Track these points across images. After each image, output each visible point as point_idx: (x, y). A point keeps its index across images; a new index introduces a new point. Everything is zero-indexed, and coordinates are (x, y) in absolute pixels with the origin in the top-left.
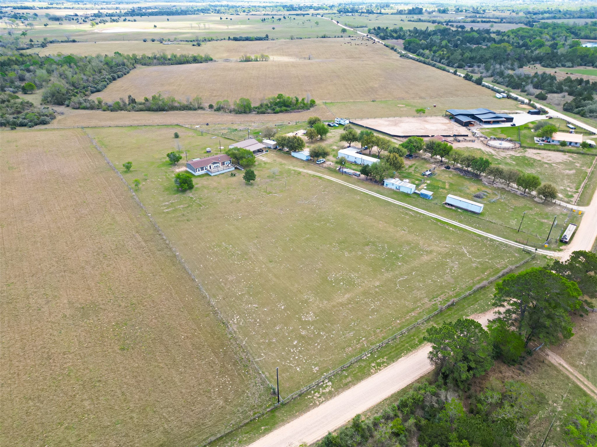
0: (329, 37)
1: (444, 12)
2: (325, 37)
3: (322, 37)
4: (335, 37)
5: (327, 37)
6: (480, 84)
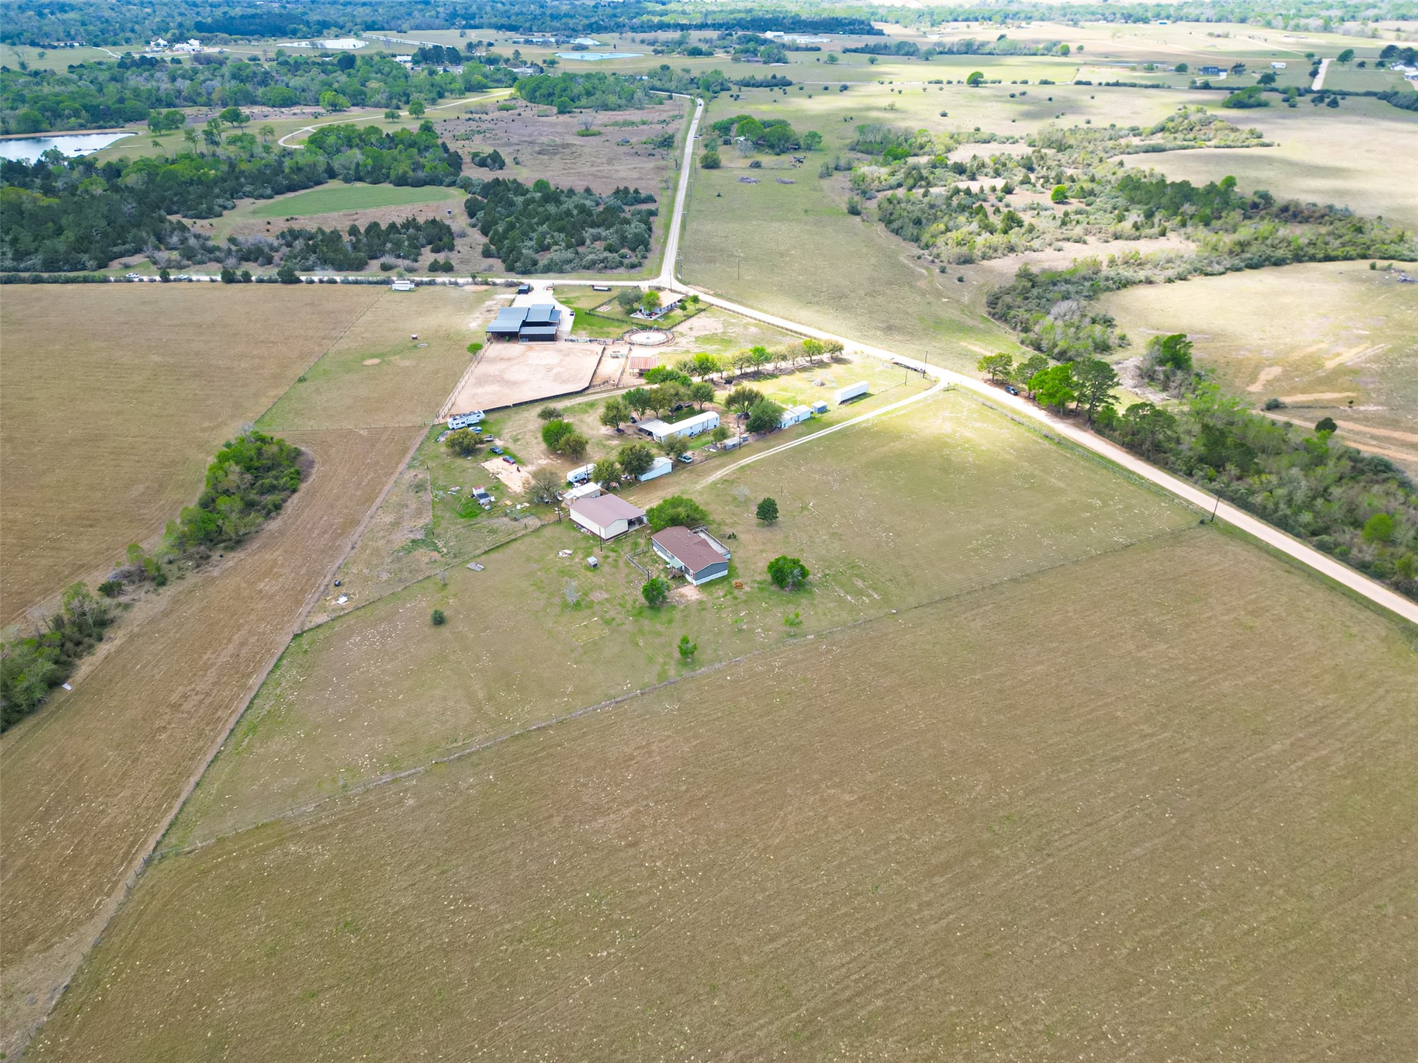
6: (298, 281)
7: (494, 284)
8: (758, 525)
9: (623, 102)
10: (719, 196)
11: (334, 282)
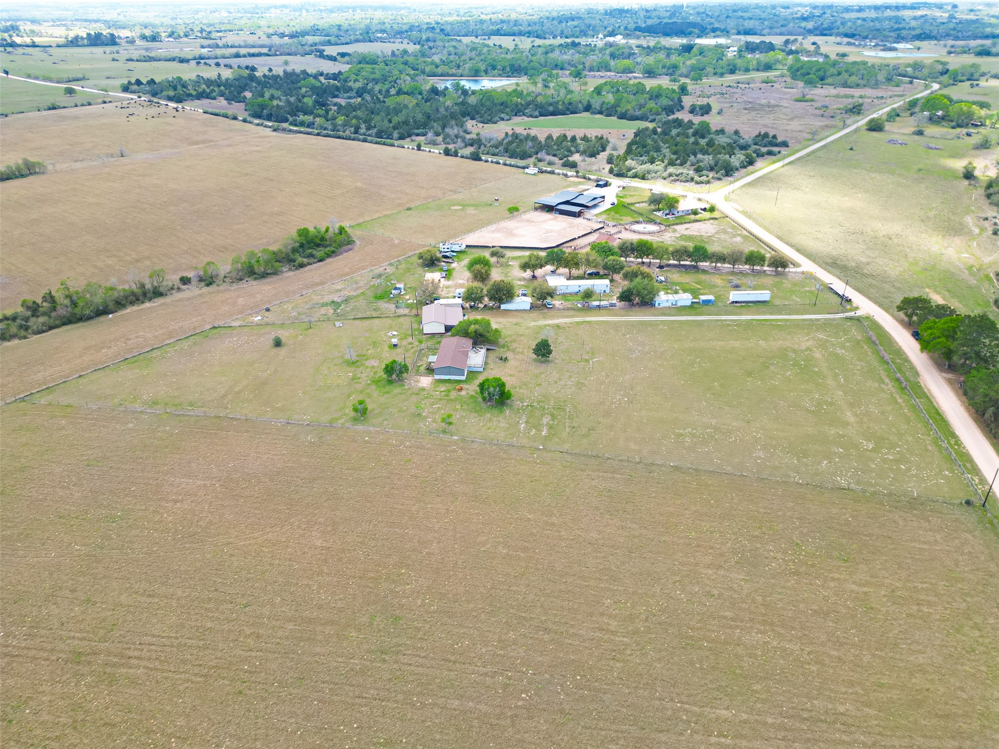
0: (64, 107)
1: (154, 38)
2: (54, 108)
3: (50, 109)
4: (76, 106)
5: (60, 108)
6: (480, 159)
7: (589, 179)
8: (535, 360)
9: (862, 82)
10: (851, 149)
11: (499, 163)
